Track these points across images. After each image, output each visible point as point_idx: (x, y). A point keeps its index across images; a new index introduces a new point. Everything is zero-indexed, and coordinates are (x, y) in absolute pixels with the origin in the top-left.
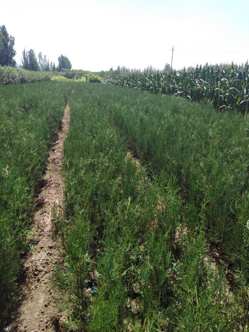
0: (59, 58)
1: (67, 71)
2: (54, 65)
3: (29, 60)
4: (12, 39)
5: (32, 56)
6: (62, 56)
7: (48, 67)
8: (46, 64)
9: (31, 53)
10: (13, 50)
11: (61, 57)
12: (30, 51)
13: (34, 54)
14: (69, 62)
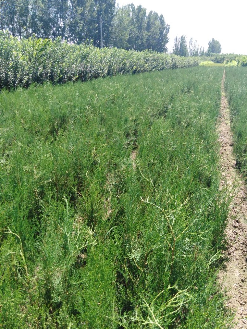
0: (209, 42)
1: (216, 55)
2: (203, 50)
3: (179, 46)
4: (168, 27)
5: (183, 41)
6: (213, 40)
7: (197, 52)
8: (196, 49)
9: (183, 39)
10: (167, 38)
11: (211, 41)
12: (182, 37)
13: (185, 40)
14: (220, 46)
